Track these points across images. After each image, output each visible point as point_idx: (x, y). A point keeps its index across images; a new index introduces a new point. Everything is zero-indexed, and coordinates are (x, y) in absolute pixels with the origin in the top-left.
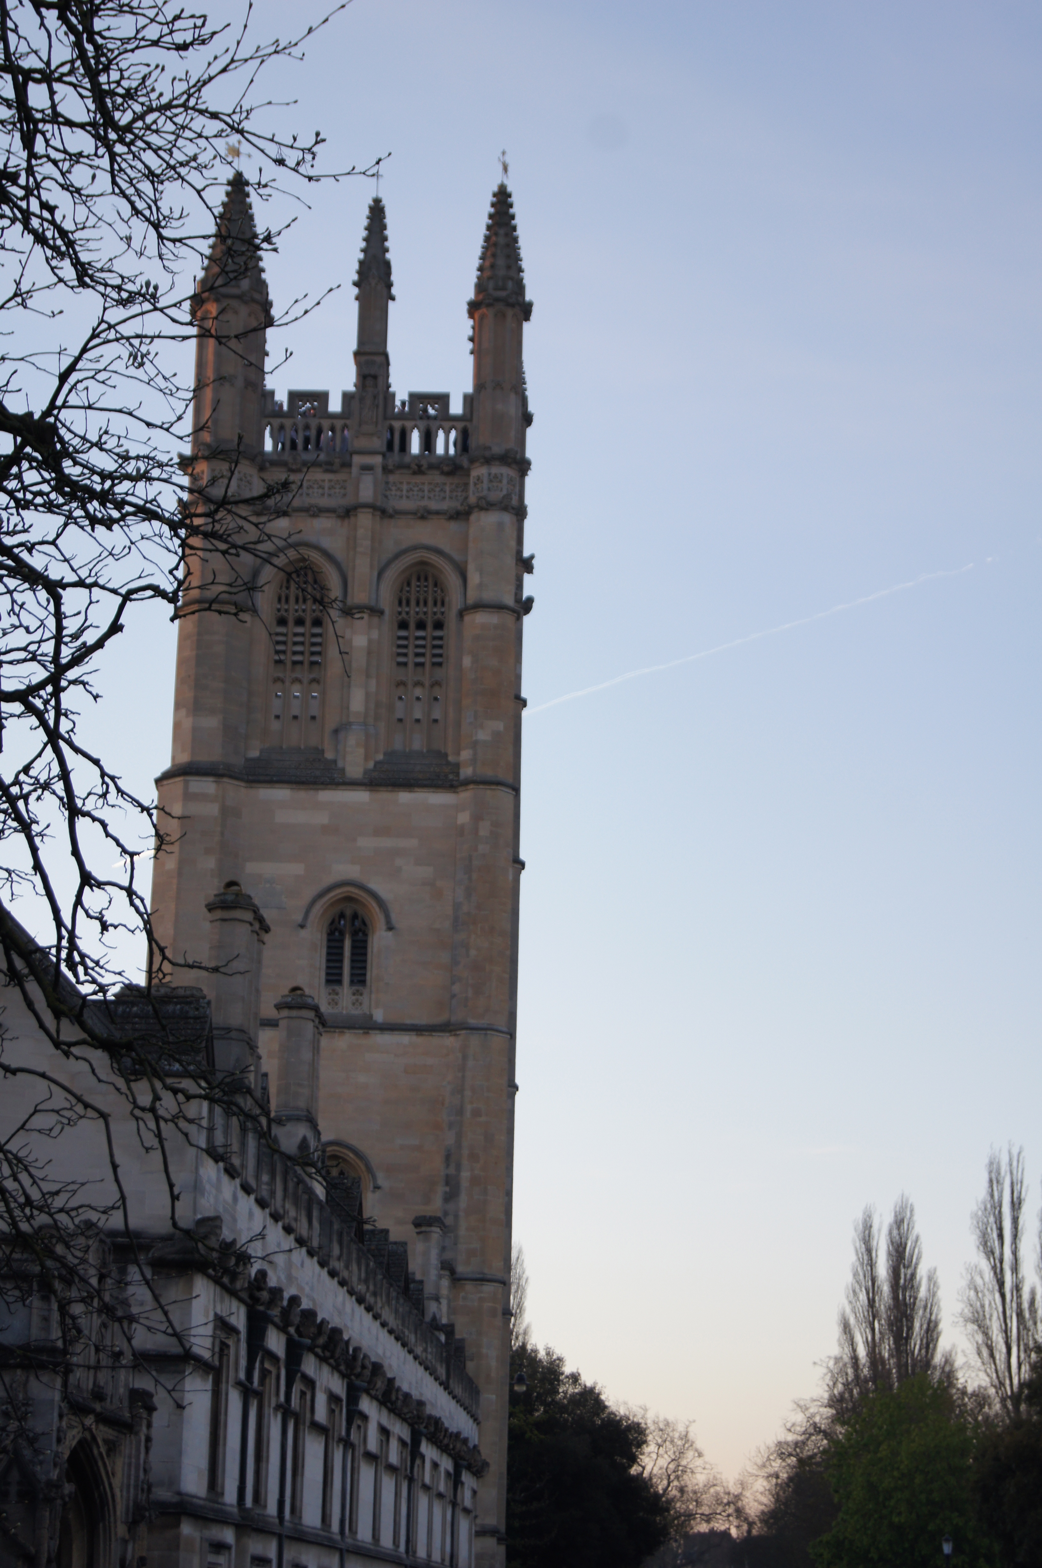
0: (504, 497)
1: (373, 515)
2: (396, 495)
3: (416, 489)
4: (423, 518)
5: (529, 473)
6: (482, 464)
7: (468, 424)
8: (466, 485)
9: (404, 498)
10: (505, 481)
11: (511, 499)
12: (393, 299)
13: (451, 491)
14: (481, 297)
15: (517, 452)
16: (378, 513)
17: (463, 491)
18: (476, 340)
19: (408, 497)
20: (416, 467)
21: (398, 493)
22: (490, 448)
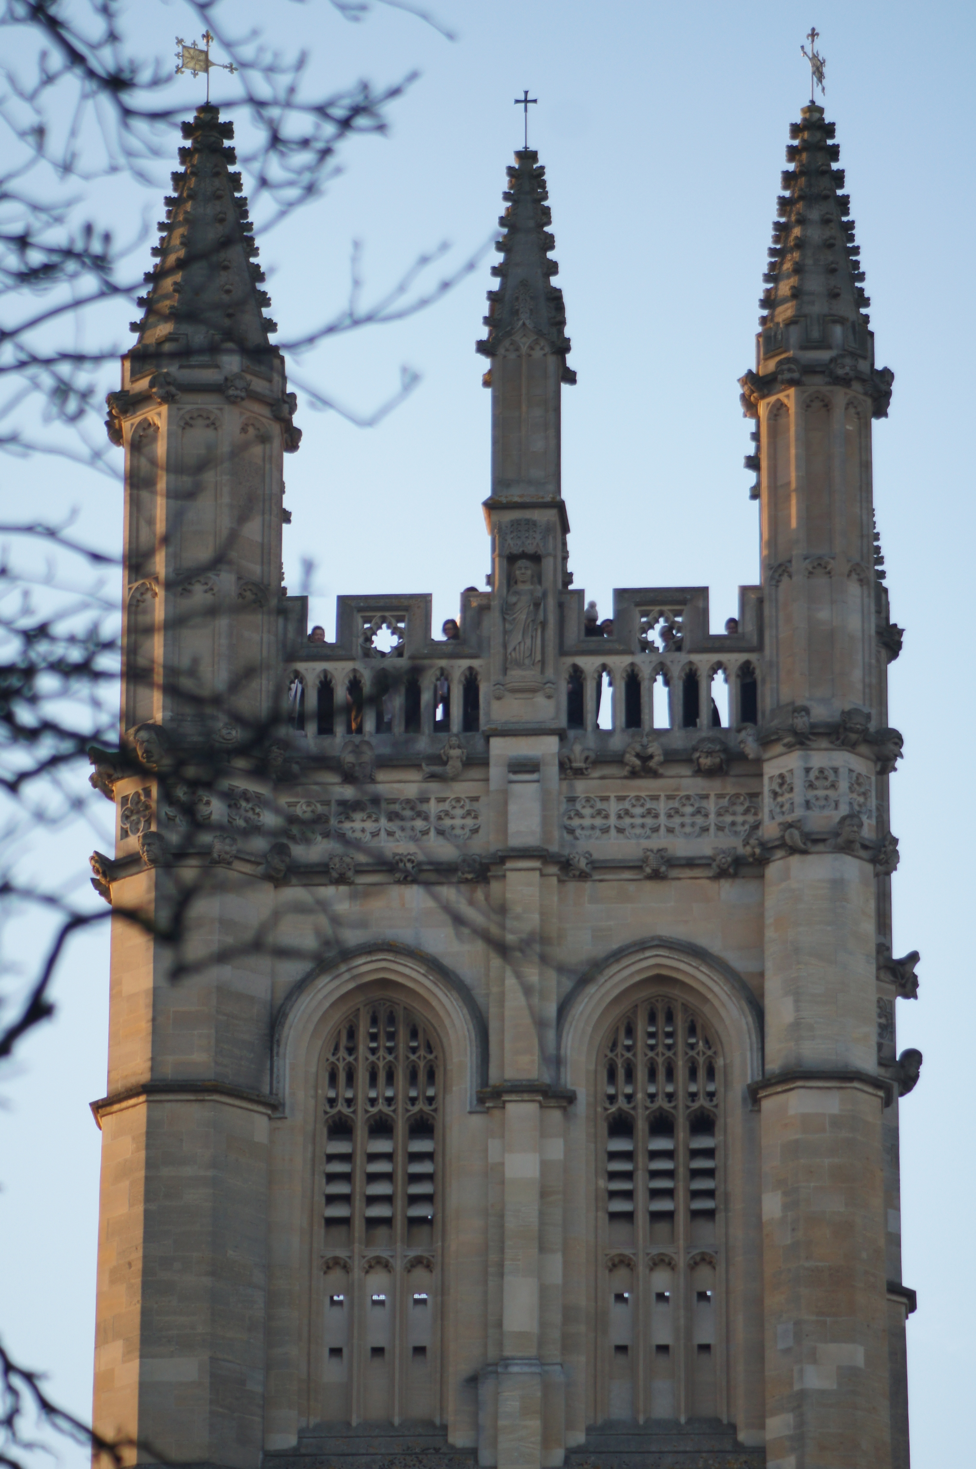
0: (844, 819)
1: (542, 875)
2: (593, 827)
3: (638, 811)
4: (656, 876)
5: (899, 763)
6: (790, 747)
7: (752, 657)
8: (755, 796)
9: (613, 831)
10: (843, 785)
11: (861, 825)
12: (571, 377)
13: (719, 814)
14: (771, 365)
15: (868, 717)
16: (554, 869)
17: (747, 812)
18: (764, 464)
19: (620, 830)
20: (637, 762)
21: (598, 822)
22: (806, 710)
